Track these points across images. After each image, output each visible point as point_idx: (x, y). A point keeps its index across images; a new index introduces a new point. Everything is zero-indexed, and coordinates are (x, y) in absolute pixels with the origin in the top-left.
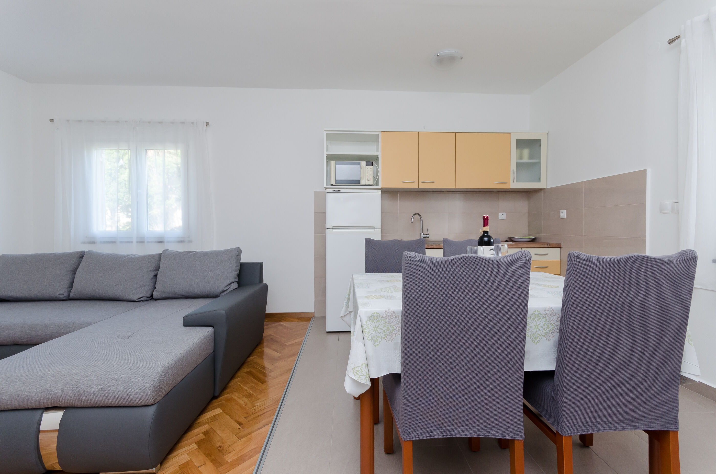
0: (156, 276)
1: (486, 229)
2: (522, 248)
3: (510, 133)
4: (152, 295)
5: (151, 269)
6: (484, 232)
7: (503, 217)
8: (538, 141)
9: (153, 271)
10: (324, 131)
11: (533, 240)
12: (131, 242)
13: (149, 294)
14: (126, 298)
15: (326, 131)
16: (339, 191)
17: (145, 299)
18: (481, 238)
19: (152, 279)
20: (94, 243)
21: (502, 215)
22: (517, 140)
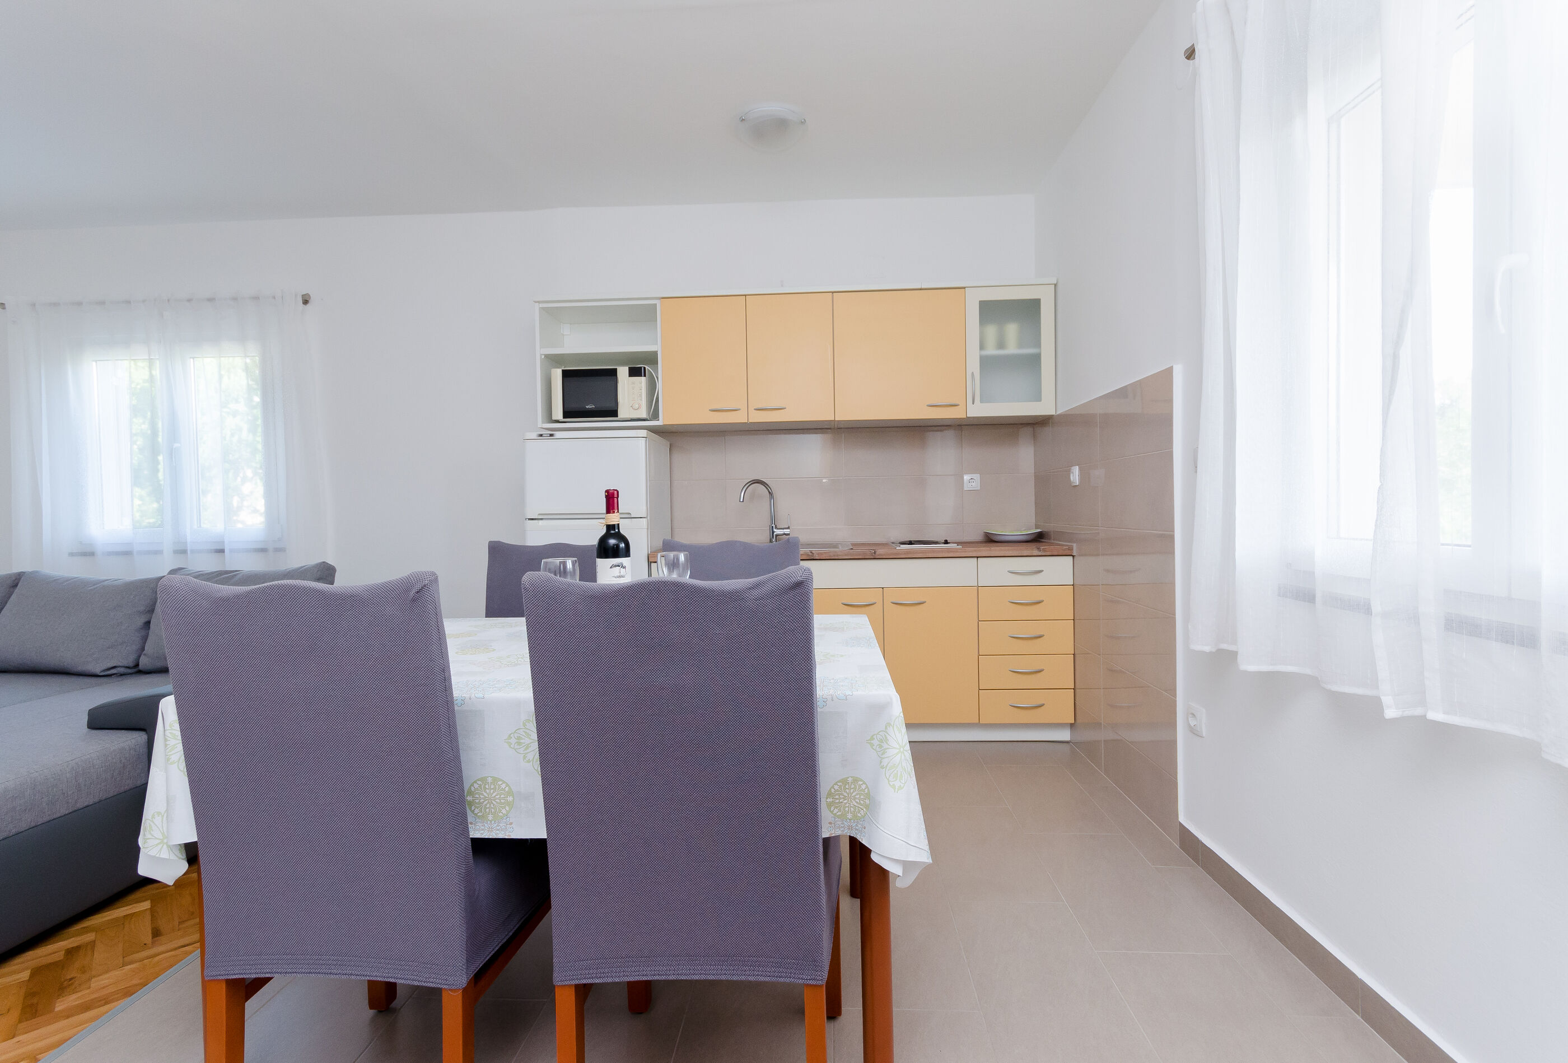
0: (148, 623)
1: (613, 519)
2: (978, 557)
3: (965, 288)
4: (137, 665)
5: (142, 608)
6: (610, 527)
7: (973, 484)
8: (1034, 305)
9: (146, 612)
10: (536, 302)
11: (1039, 538)
12: (158, 552)
13: (130, 661)
14: (80, 668)
15: (539, 302)
16: (551, 435)
17: (122, 670)
18: (603, 540)
19: (141, 629)
20: (92, 554)
21: (973, 480)
22: (981, 303)
